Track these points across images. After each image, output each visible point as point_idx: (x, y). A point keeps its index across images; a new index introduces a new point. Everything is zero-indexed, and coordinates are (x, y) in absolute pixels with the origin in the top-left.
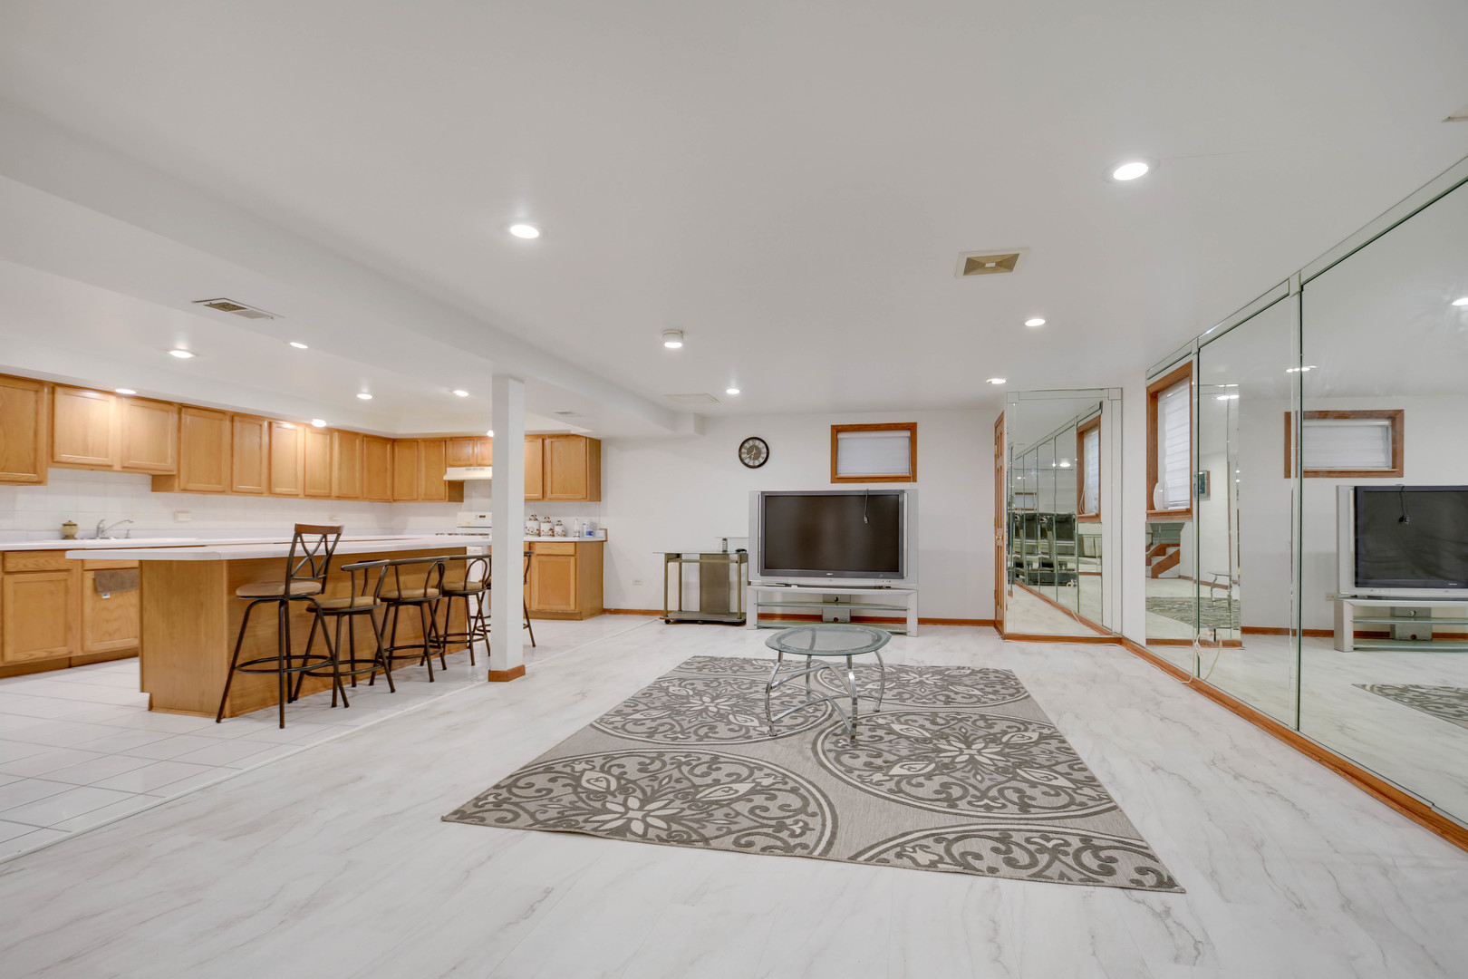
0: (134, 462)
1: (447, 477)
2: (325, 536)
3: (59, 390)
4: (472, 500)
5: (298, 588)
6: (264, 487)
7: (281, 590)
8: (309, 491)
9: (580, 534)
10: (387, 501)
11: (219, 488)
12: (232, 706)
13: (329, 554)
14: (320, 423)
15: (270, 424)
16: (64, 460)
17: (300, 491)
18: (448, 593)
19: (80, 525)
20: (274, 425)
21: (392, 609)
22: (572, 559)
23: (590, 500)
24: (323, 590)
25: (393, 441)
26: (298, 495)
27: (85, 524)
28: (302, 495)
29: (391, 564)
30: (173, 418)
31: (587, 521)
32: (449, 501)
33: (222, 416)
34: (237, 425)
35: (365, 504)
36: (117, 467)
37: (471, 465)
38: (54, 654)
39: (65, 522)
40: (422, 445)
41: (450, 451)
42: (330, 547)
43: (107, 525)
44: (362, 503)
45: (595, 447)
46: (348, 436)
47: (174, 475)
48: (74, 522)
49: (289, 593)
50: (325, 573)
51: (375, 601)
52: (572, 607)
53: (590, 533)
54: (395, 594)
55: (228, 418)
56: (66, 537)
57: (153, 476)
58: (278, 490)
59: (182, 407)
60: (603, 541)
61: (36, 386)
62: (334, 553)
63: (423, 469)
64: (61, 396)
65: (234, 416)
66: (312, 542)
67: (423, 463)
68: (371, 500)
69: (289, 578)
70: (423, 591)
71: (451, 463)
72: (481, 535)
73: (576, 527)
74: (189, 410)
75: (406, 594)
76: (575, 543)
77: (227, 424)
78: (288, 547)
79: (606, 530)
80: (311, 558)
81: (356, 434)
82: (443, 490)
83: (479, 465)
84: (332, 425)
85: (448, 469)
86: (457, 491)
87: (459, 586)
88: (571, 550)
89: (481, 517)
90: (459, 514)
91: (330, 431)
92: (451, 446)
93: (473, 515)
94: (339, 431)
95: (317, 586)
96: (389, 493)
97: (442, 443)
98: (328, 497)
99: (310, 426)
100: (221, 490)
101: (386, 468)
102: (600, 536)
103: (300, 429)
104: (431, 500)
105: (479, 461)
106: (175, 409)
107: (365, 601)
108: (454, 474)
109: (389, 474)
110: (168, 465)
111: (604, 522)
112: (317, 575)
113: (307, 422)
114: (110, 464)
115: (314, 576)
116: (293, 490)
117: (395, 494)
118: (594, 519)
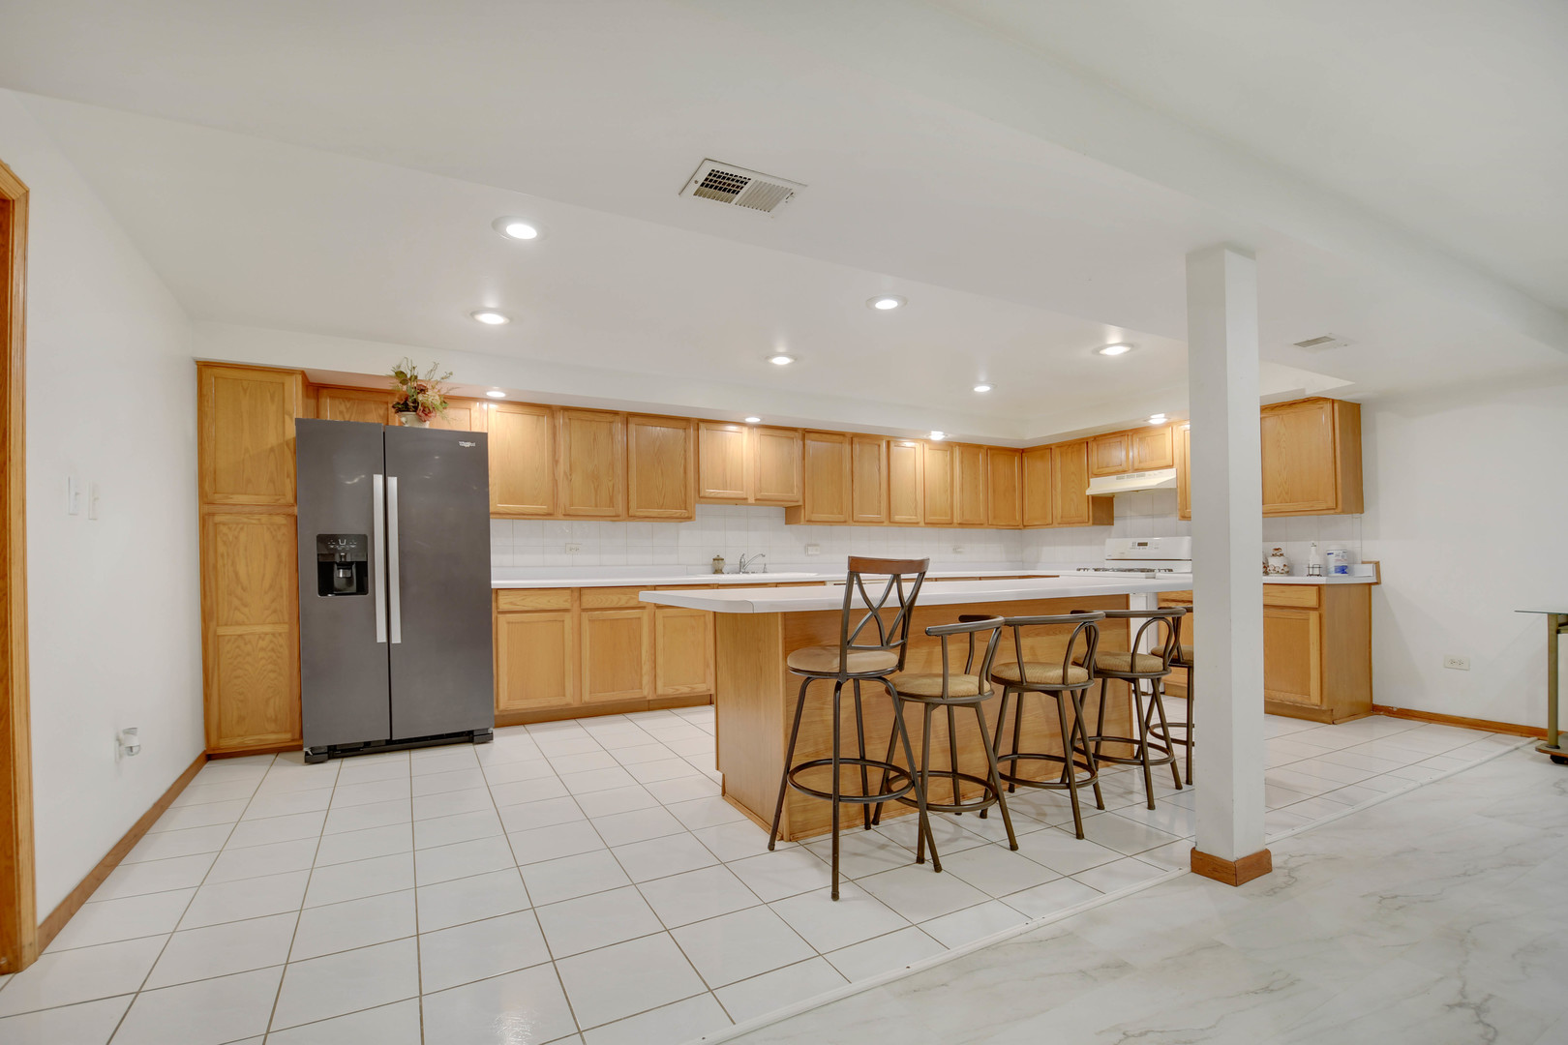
0: (765, 494)
1: (1089, 492)
2: (897, 578)
3: (702, 425)
4: (1128, 521)
5: (861, 661)
6: (883, 516)
7: (834, 666)
8: (931, 518)
9: (1324, 571)
10: (1015, 527)
11: (841, 518)
12: (791, 823)
13: (908, 609)
14: (937, 436)
15: (888, 443)
16: (707, 495)
17: (920, 519)
18: (1102, 673)
19: (727, 560)
20: (892, 445)
21: (1013, 697)
22: (1313, 616)
23: (1343, 512)
24: (901, 666)
25: (1022, 452)
26: (918, 523)
27: (731, 560)
28: (922, 524)
29: (1007, 624)
30: (797, 445)
31: (1334, 547)
32: (1094, 524)
33: (842, 438)
34: (857, 447)
35: (992, 532)
36: (751, 500)
37: (1124, 472)
38: (696, 690)
39: (715, 557)
40: (1057, 452)
41: (1094, 459)
42: (907, 593)
43: (746, 559)
44: (988, 530)
45: (1350, 416)
46: (970, 450)
47: (800, 506)
48: (721, 556)
49: (846, 670)
50: (904, 635)
51: (981, 687)
52: (1315, 698)
53: (1343, 570)
54: (1013, 674)
55: (848, 440)
56: (717, 571)
57: (786, 508)
58: (897, 518)
59: (806, 433)
60: (1370, 584)
61: (684, 424)
62: (917, 603)
63: (1059, 486)
64: (703, 432)
65: (854, 438)
66: (876, 586)
67: (1058, 476)
68: (998, 527)
69: (845, 646)
70: (1060, 672)
71: (1096, 471)
72: (1142, 571)
73: (1314, 559)
74: (812, 435)
75: (1033, 674)
76: (1319, 586)
77: (847, 447)
78: (840, 593)
79: (1377, 564)
80: (876, 612)
81: (979, 447)
82: (1085, 510)
83: (1137, 470)
84: (951, 437)
85: (1091, 480)
86: (1104, 509)
87: (1122, 662)
88: (1310, 599)
89: (1140, 544)
90: (1108, 541)
91: (949, 446)
92: (1095, 448)
93: (1130, 541)
94: (960, 445)
95: (890, 658)
96: (1018, 517)
97: (1083, 445)
98: (950, 524)
99: (928, 441)
100: (843, 520)
101: (1015, 486)
102: (1363, 574)
103: (918, 446)
104: (1069, 524)
105: (1136, 465)
106: (798, 435)
107: (965, 685)
108: (1099, 486)
109: (1018, 493)
110: (796, 495)
111: (1371, 549)
112: (888, 643)
113: (925, 437)
114: (745, 497)
115: (885, 644)
116: (913, 518)
117: (1026, 517)
118: (1350, 545)
